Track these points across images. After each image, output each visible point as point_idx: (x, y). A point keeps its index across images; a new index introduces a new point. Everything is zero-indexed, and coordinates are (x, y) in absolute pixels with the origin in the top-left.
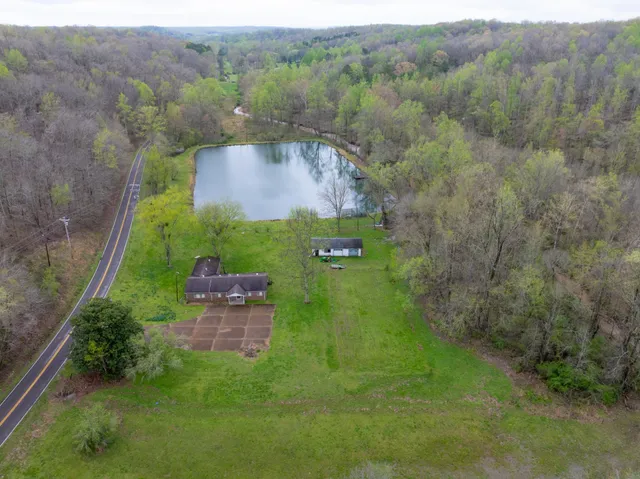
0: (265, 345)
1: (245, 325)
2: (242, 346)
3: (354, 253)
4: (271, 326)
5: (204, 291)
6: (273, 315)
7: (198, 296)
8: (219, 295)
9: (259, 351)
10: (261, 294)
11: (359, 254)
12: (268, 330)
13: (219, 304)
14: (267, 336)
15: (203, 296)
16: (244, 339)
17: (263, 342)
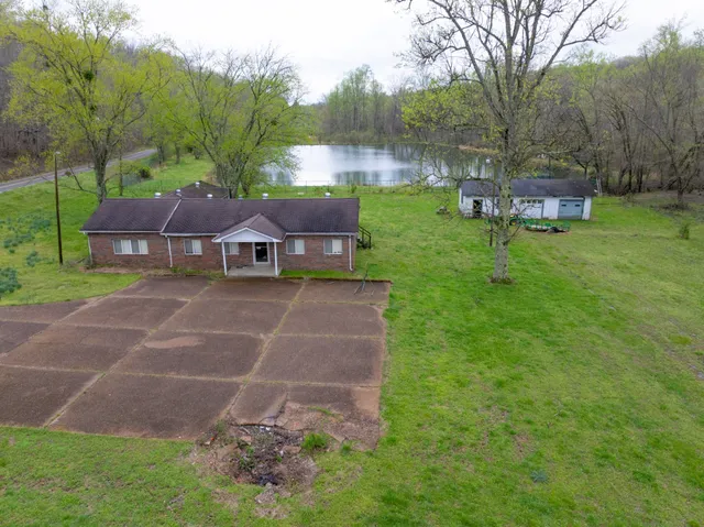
0: (355, 416)
1: (268, 328)
2: (232, 409)
3: (572, 211)
4: (383, 339)
5: (147, 231)
6: (381, 308)
7: (126, 248)
8: (197, 247)
9: (317, 447)
10: (337, 247)
11: (586, 216)
12: (369, 351)
13: (193, 273)
14: (365, 373)
15: (143, 248)
16: (249, 378)
17: (345, 401)
